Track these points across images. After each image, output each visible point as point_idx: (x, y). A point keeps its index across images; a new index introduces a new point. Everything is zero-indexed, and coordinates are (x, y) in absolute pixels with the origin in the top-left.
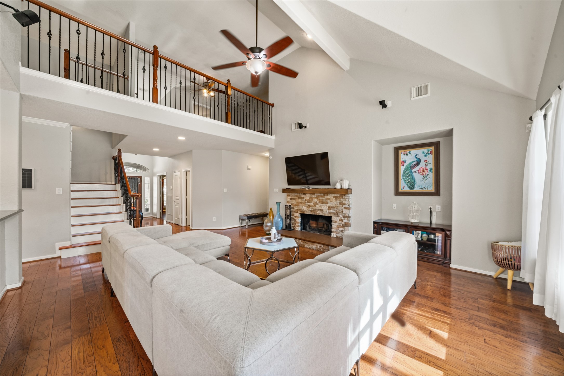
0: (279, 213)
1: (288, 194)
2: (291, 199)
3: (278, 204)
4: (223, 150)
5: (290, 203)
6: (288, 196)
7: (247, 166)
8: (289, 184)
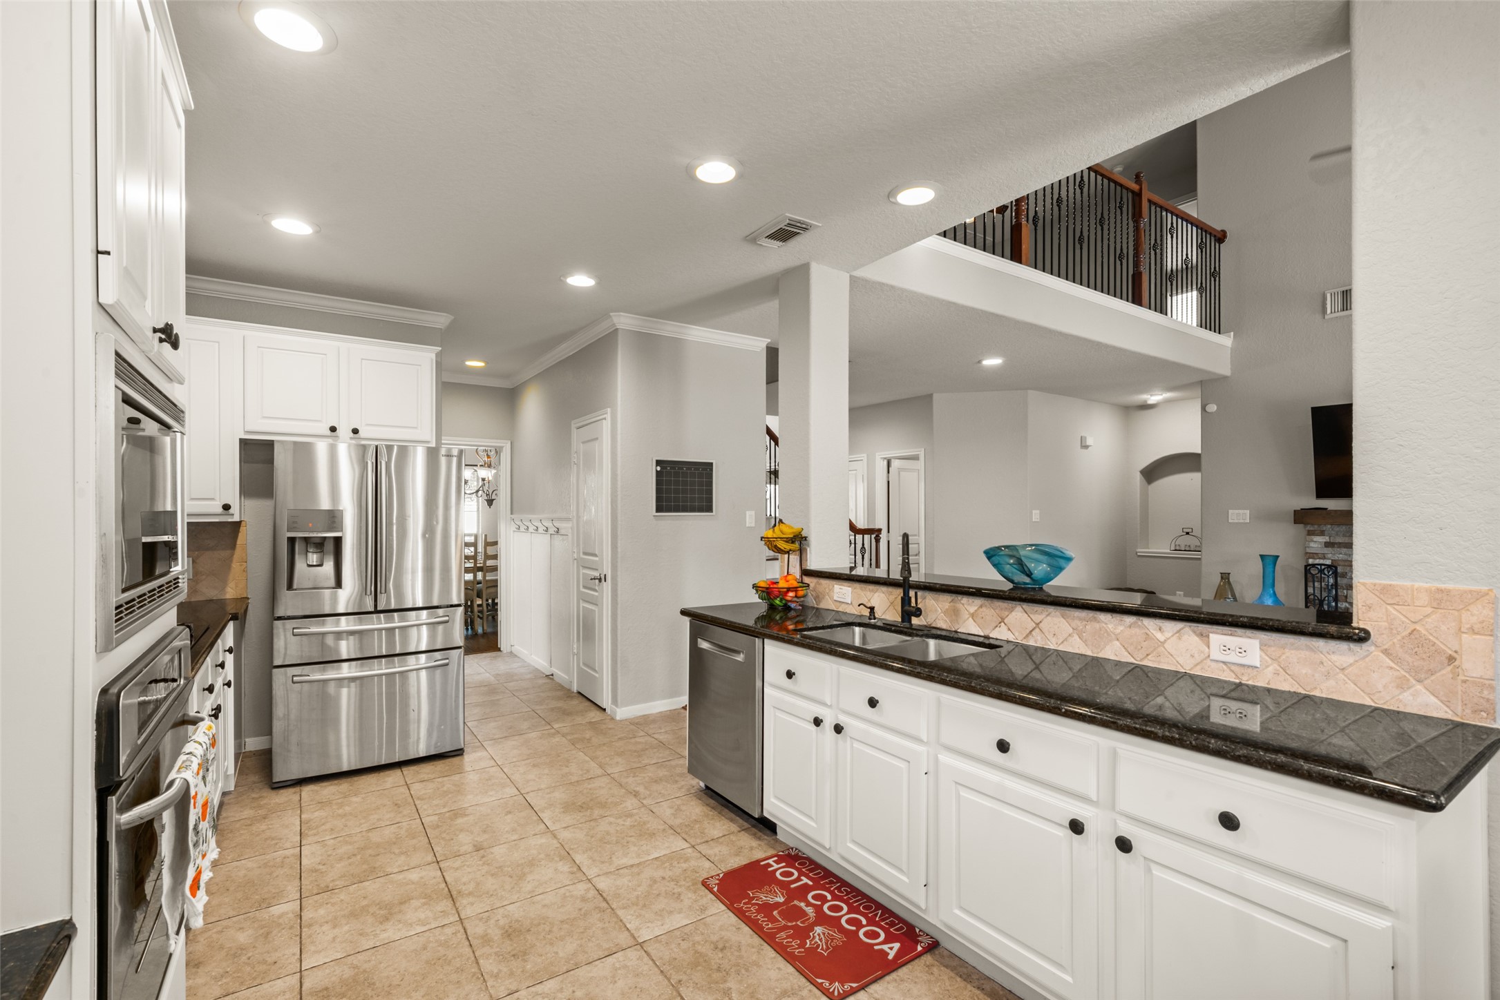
0: (1274, 593)
1: (1309, 528)
2: (1327, 545)
3: (1269, 561)
4: (1030, 392)
5: (1324, 558)
6: (1310, 533)
7: (1083, 439)
8: (1320, 494)
